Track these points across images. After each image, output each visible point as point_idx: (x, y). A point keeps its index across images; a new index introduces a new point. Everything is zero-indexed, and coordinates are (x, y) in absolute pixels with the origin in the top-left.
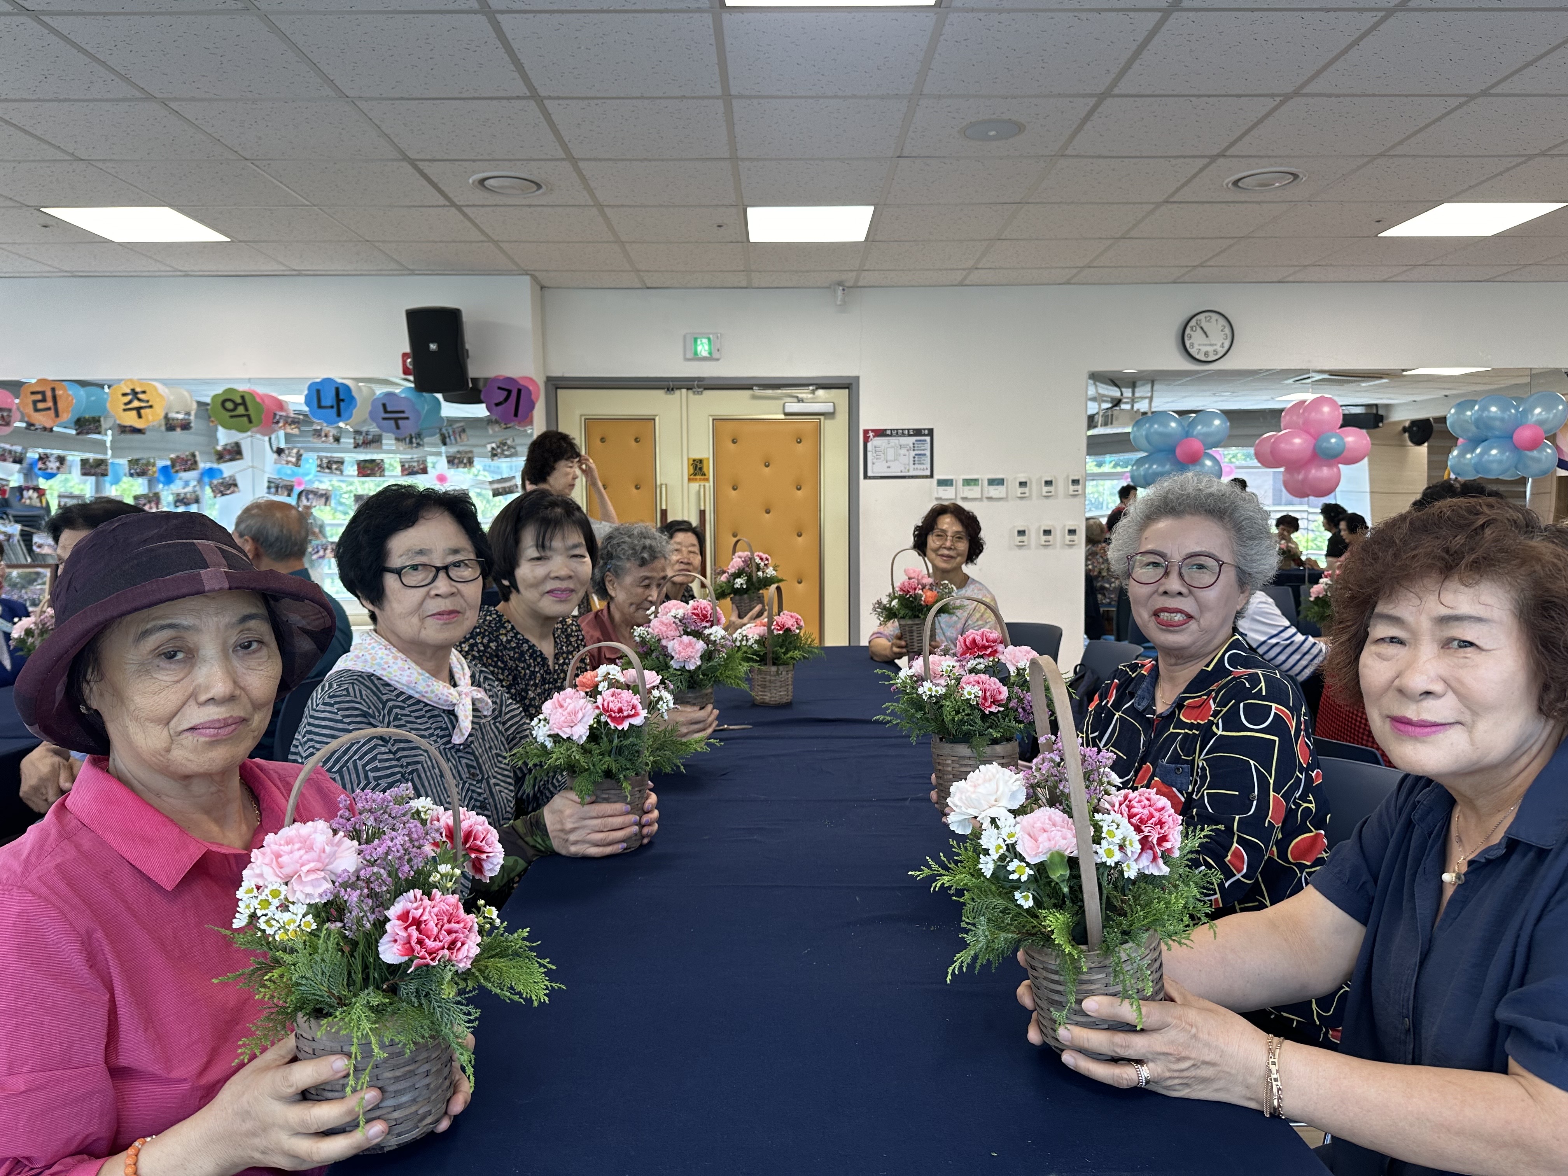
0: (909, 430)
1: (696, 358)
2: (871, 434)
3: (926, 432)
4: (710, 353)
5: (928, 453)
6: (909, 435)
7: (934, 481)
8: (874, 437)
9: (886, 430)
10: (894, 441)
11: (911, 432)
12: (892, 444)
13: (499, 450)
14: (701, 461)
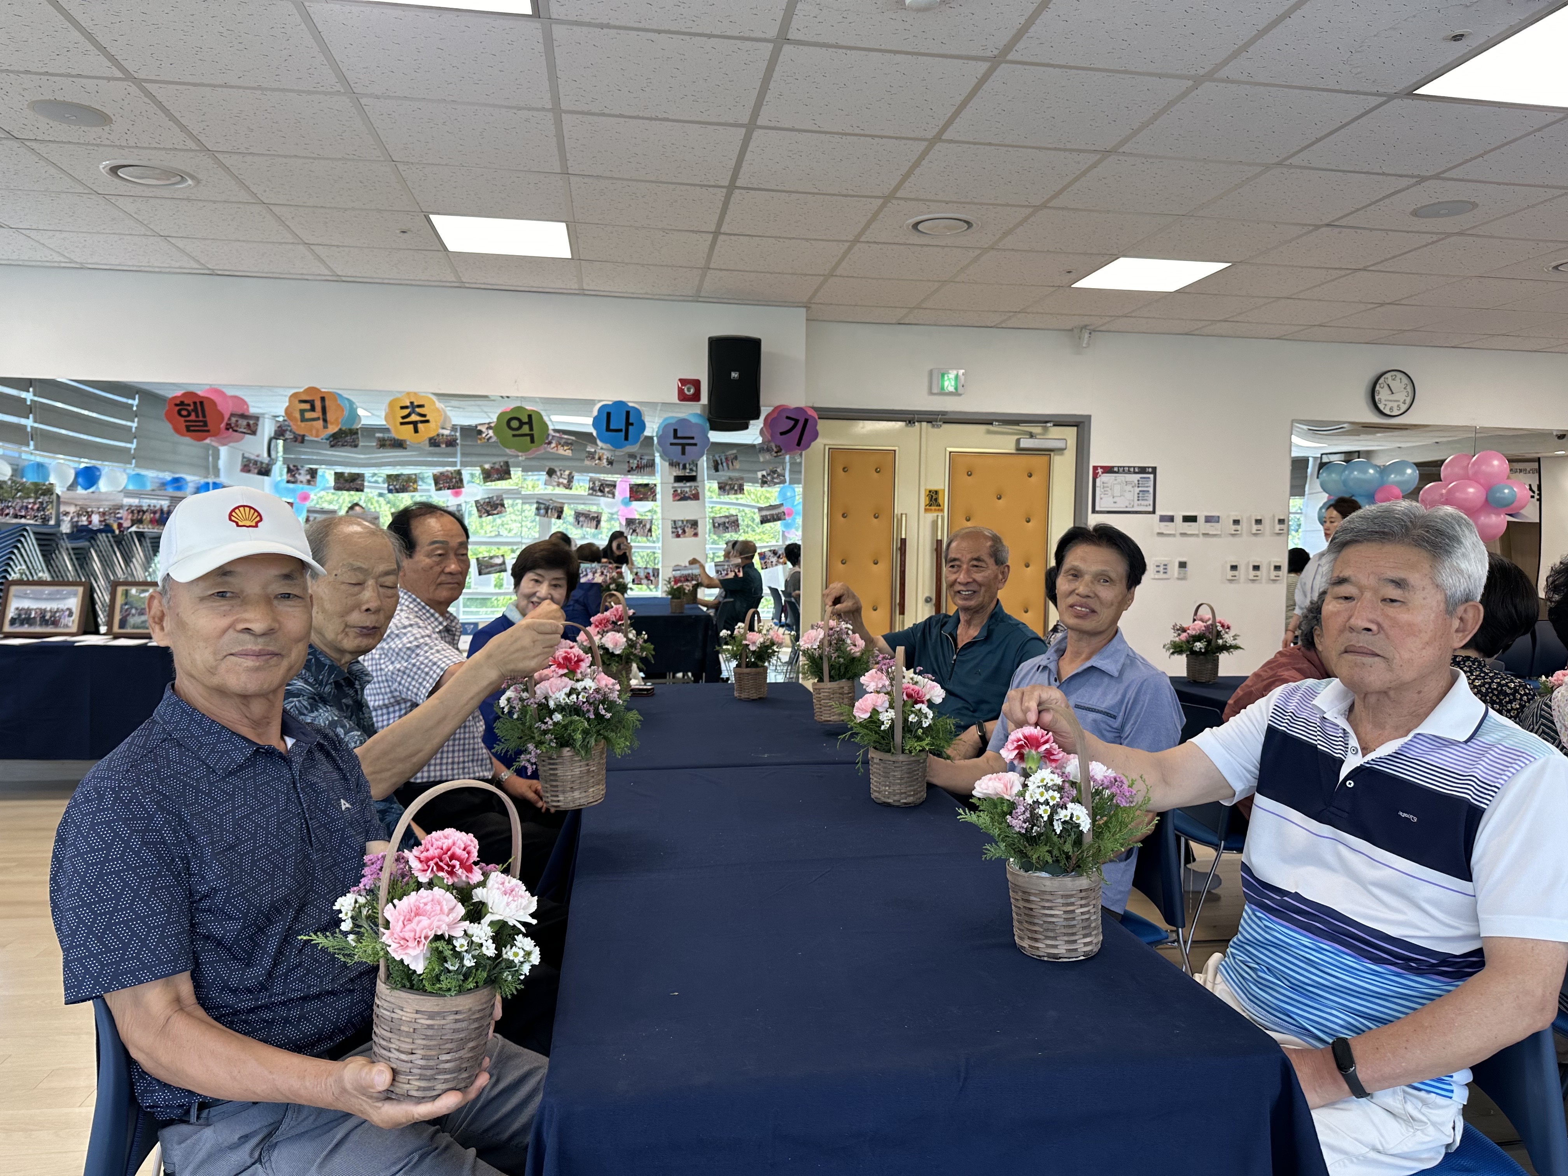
0: (1134, 467)
1: (943, 393)
2: (1100, 471)
3: (1150, 470)
4: (956, 389)
5: (1151, 490)
6: (1135, 473)
7: (1156, 517)
8: (1103, 473)
9: (1113, 467)
10: (1121, 477)
11: (1137, 470)
12: (1119, 480)
13: (769, 478)
14: (936, 492)
